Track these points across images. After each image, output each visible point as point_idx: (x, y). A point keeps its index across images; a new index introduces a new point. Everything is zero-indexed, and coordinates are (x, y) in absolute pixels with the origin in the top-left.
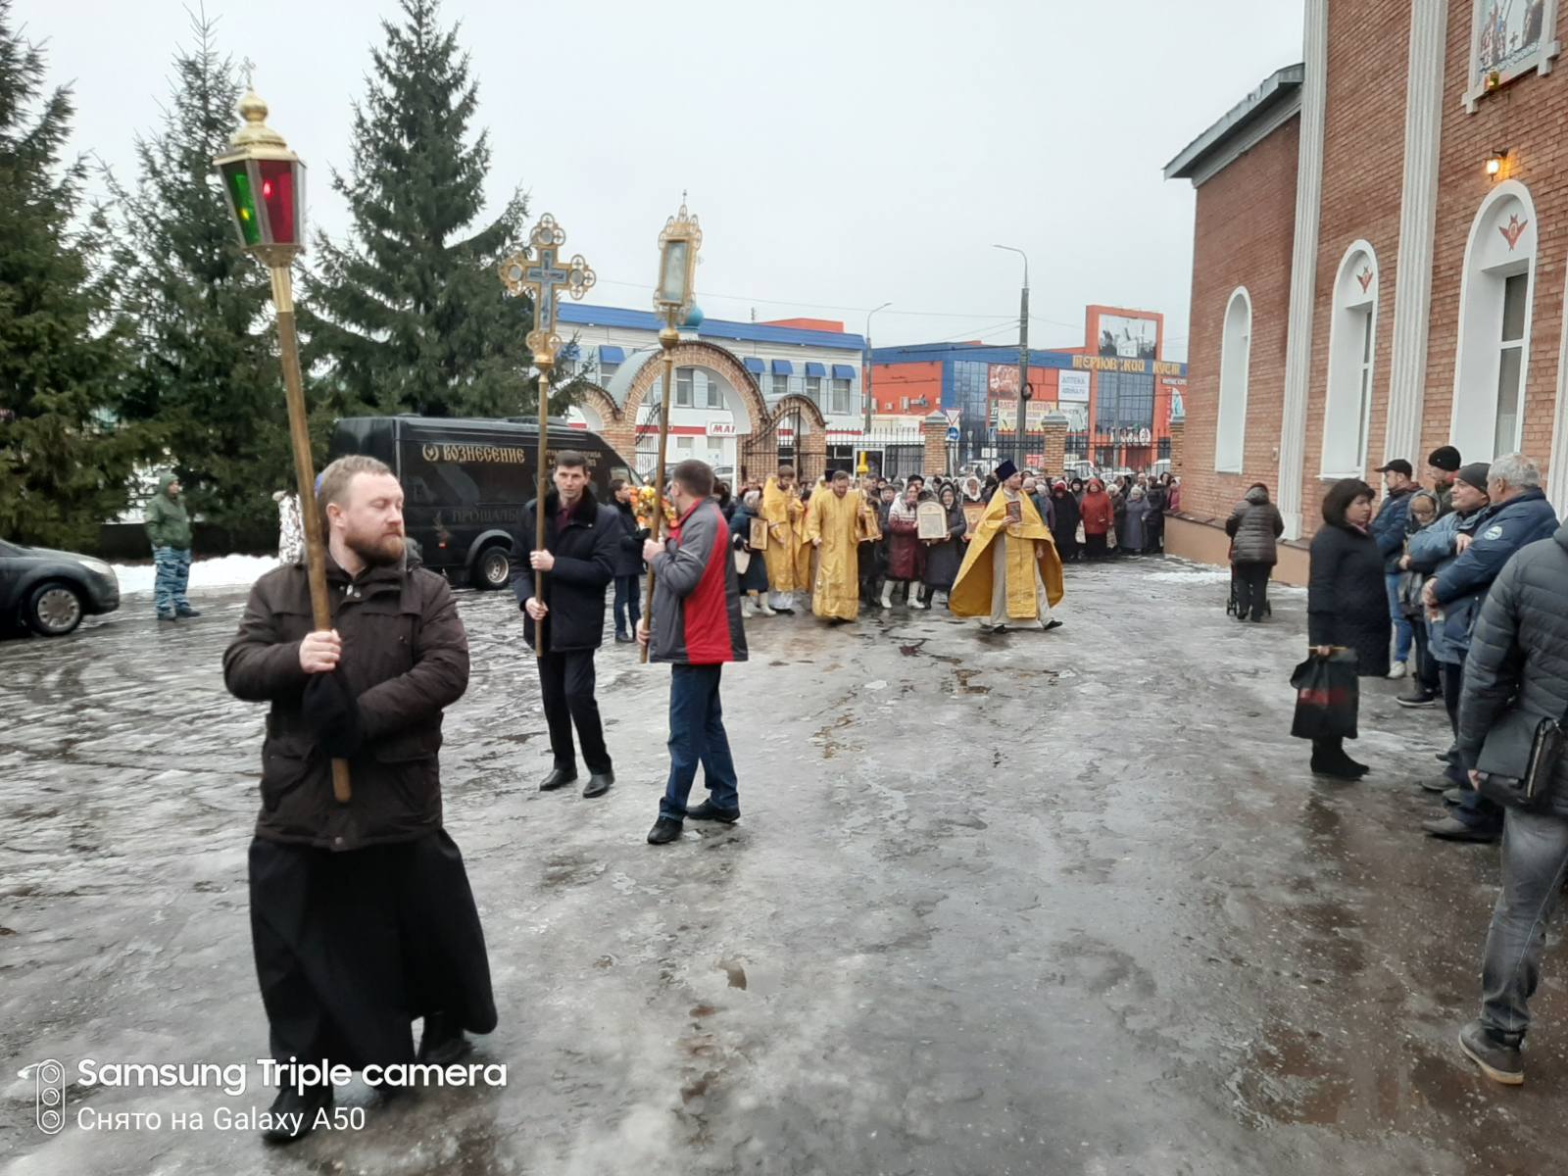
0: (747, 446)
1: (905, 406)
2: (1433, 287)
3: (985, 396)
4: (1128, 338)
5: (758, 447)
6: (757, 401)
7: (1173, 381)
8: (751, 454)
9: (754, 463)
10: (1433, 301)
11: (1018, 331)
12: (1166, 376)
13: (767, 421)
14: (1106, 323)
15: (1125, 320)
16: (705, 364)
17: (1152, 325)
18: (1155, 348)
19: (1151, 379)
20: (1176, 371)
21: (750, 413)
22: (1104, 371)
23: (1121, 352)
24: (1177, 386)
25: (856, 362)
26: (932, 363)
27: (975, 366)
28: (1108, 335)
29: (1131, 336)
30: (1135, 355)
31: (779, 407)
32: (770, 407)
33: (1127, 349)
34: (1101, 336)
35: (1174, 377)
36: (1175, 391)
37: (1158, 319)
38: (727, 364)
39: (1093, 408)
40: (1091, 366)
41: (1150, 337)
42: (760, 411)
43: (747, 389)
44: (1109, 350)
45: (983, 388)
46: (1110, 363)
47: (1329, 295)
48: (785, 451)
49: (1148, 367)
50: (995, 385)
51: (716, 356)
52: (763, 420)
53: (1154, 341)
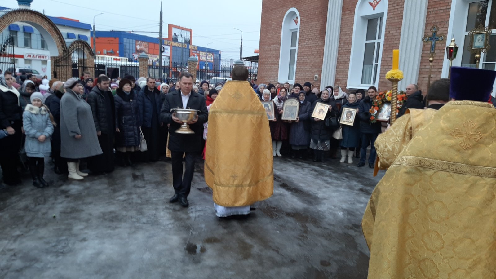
0: (56, 62)
1: (105, 53)
2: (428, 6)
3: (135, 51)
4: (182, 36)
5: (63, 63)
6: (61, 42)
7: (195, 52)
8: (59, 66)
9: (60, 70)
10: (428, 12)
11: (159, 27)
12: (193, 50)
13: (67, 51)
14: (175, 31)
15: (180, 30)
16: (34, 21)
17: (188, 34)
18: (190, 41)
19: (188, 50)
20: (196, 49)
21: (58, 47)
22: (174, 46)
23: (179, 41)
24: (196, 53)
25: (88, 34)
26: (115, 38)
27: (131, 40)
28: (175, 35)
29: (183, 36)
30: (184, 42)
31: (72, 45)
32: (68, 45)
33: (181, 40)
34: (173, 35)
35: (195, 50)
36: (196, 55)
37: (191, 31)
38: (46, 23)
39: (171, 58)
40: (170, 44)
41: (188, 37)
42: (63, 46)
43: (56, 36)
44: (176, 40)
45: (134, 49)
46: (176, 44)
47: (352, 11)
48: (74, 65)
49: (188, 46)
50: (138, 47)
51: (40, 19)
52: (64, 51)
53: (189, 38)
